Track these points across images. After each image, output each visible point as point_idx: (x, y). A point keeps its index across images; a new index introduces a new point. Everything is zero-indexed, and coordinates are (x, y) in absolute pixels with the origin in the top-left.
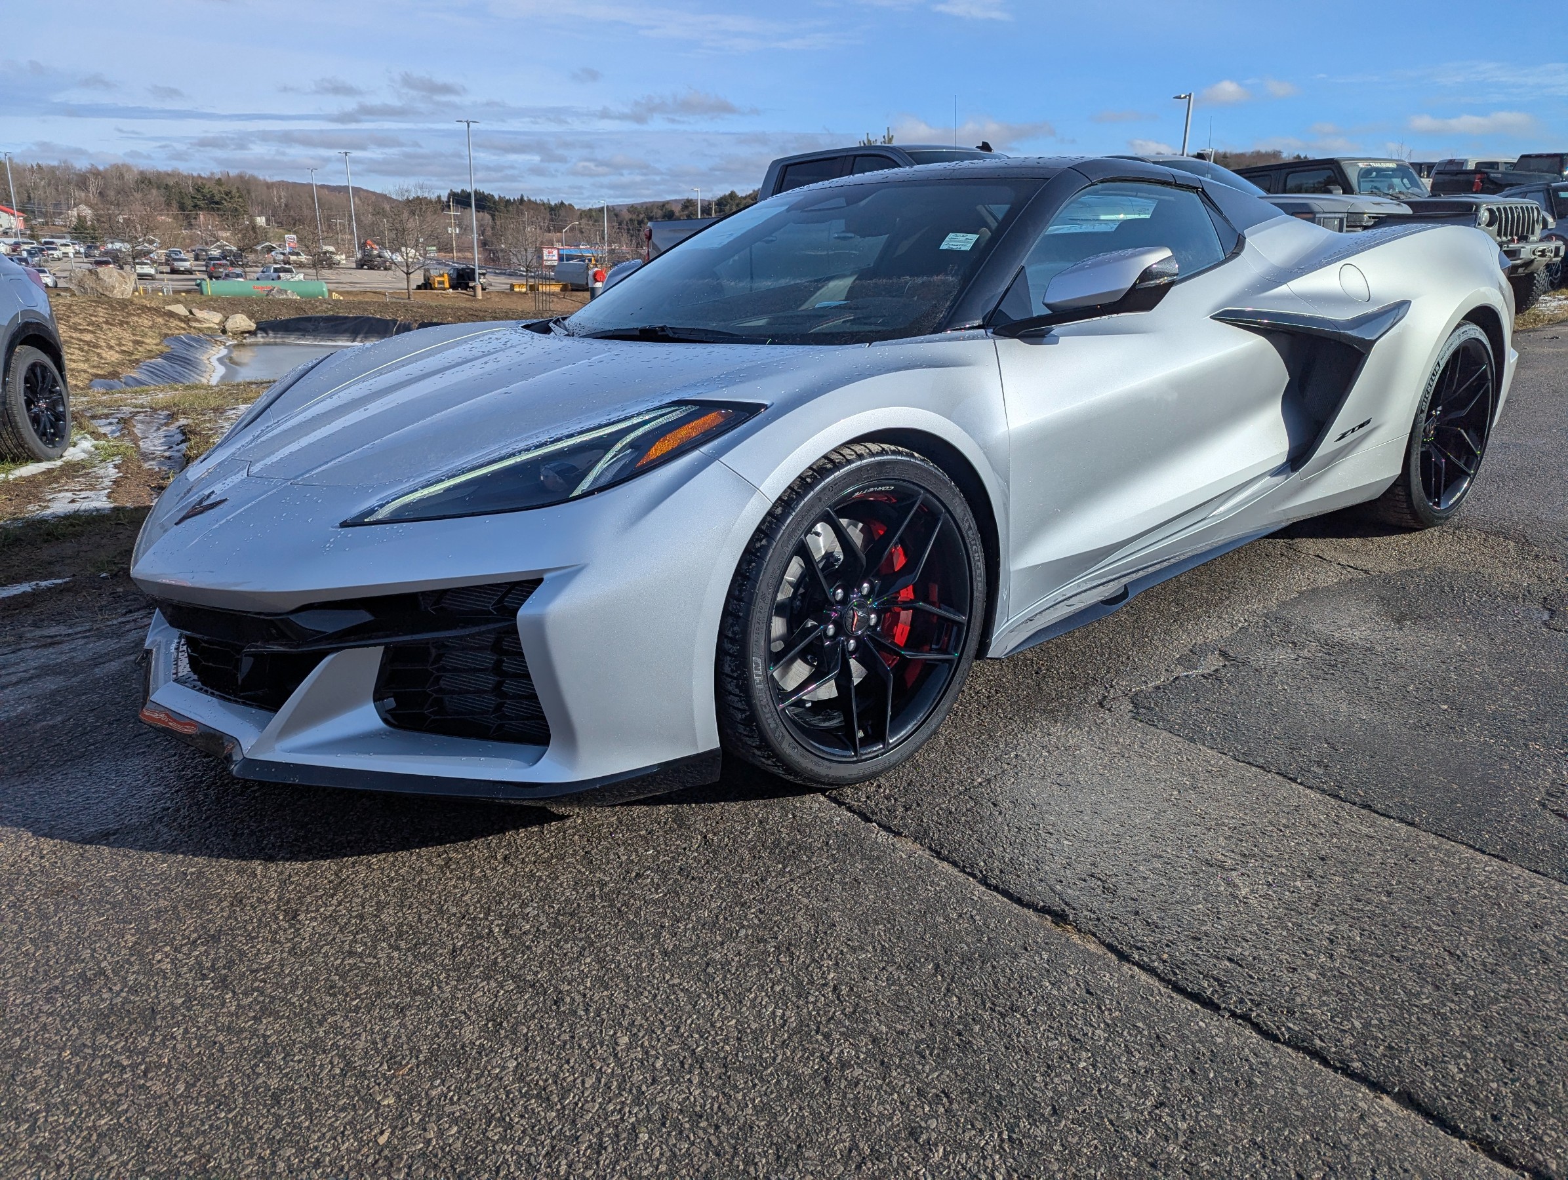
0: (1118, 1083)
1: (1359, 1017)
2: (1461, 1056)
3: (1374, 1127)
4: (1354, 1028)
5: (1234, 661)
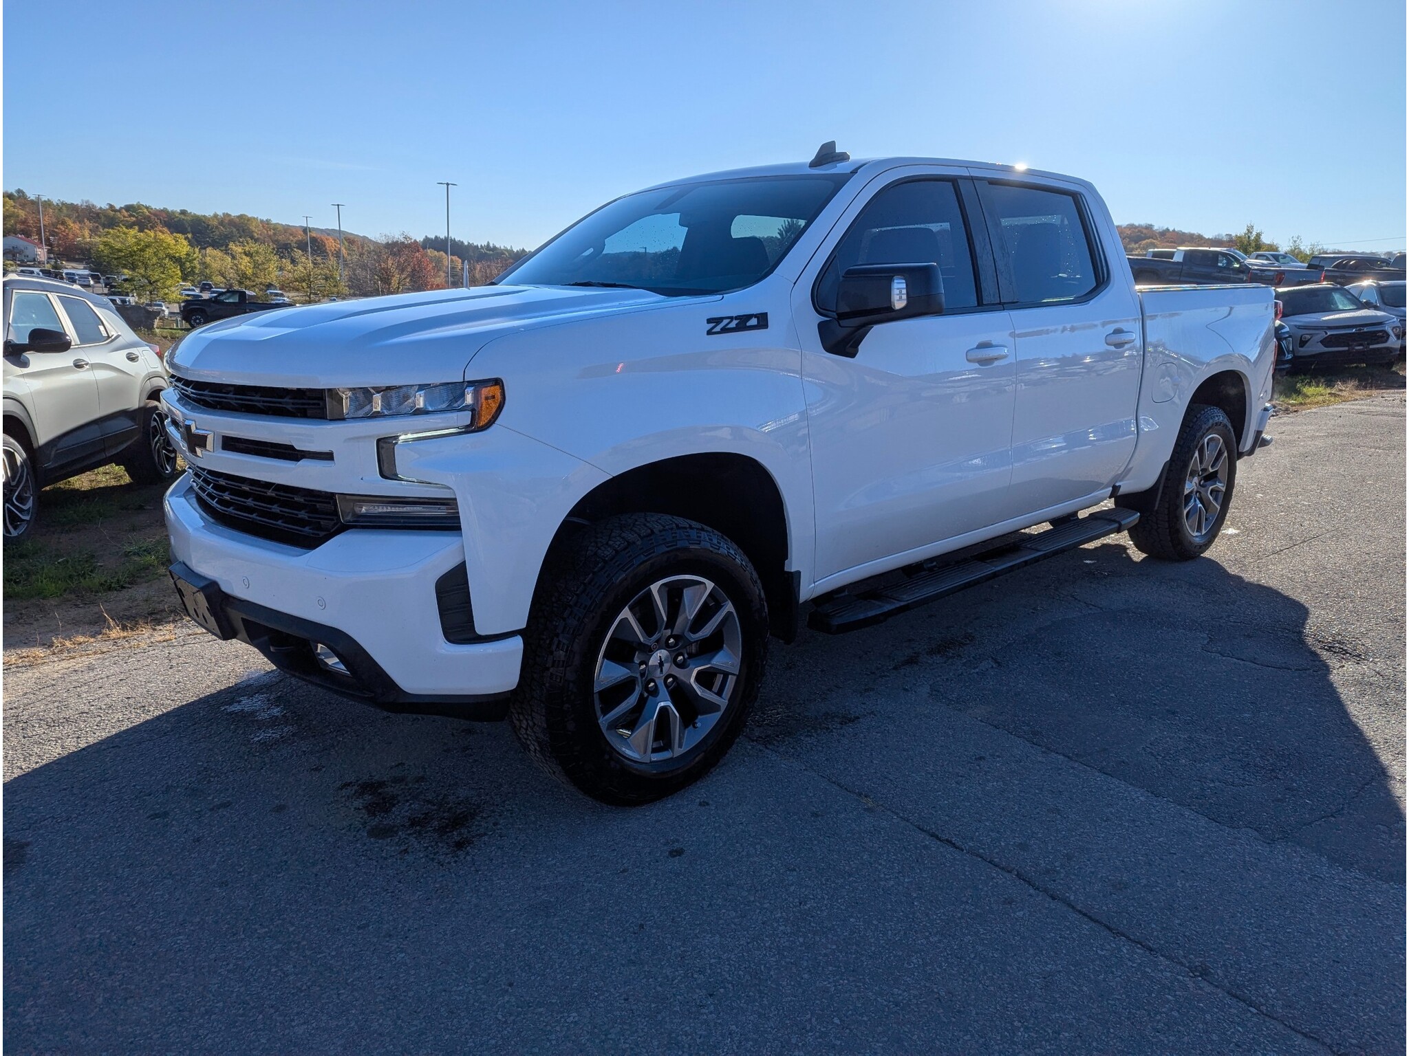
0: (880, 864)
3: (997, 883)
4: (1001, 845)
5: (999, 664)
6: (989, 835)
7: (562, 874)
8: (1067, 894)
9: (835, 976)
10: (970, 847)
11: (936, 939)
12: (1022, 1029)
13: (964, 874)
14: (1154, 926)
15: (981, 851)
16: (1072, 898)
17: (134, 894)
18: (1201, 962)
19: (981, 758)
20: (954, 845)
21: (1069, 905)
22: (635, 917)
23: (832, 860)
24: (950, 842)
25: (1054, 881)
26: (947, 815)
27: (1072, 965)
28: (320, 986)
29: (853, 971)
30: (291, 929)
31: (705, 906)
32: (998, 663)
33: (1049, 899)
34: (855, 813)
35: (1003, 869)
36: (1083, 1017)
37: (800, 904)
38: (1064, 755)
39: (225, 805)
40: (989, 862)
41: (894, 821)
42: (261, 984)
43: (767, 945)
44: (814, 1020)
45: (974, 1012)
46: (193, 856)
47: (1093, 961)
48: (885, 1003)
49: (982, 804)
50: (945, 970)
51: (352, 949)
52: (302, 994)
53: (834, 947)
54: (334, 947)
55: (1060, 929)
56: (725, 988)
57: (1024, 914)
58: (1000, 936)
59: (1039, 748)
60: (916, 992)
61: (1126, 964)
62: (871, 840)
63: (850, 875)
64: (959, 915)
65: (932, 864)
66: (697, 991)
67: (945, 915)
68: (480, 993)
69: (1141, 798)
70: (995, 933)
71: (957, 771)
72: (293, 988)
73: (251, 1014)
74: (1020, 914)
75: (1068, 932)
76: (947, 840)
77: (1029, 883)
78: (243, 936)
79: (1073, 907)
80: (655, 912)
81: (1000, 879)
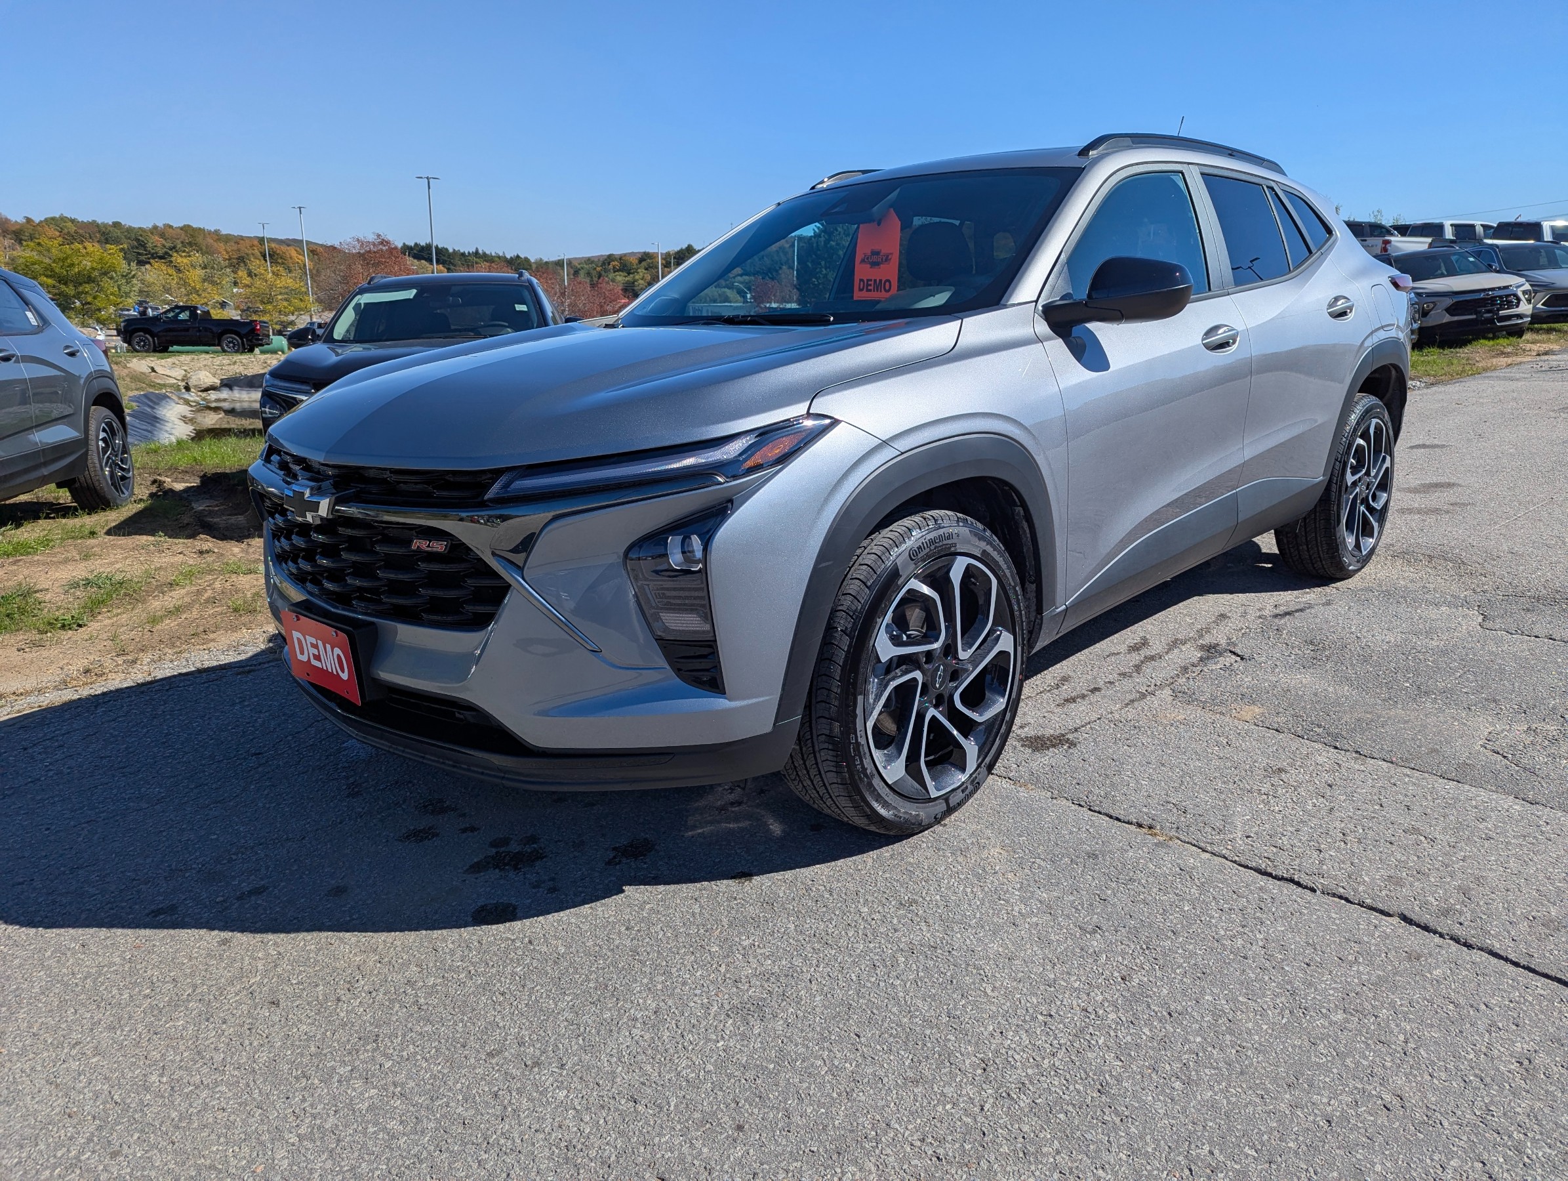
1: (1367, 874)
3: (1384, 932)
5: (1242, 657)
6: (1343, 869)
10: (1323, 885)
11: (1340, 1017)
15: (1341, 890)
16: (1497, 946)
21: (1497, 955)
23: (1143, 914)
24: (1292, 880)
25: (1461, 924)
26: (1271, 846)
33: (1466, 950)
34: (1145, 850)
35: (1381, 912)
37: (1123, 978)
38: (1385, 761)
40: (1359, 904)
41: (1203, 857)
43: (1100, 1042)
44: (1216, 1152)
49: (1311, 828)
57: (1444, 973)
59: (1348, 754)
60: (1348, 1099)
62: (1184, 885)
64: (1356, 981)
65: (1282, 911)
69: (1514, 807)
70: (1418, 1003)
71: (1255, 787)
75: (1517, 994)
76: (1287, 879)
77: (1427, 930)
81: (1387, 926)
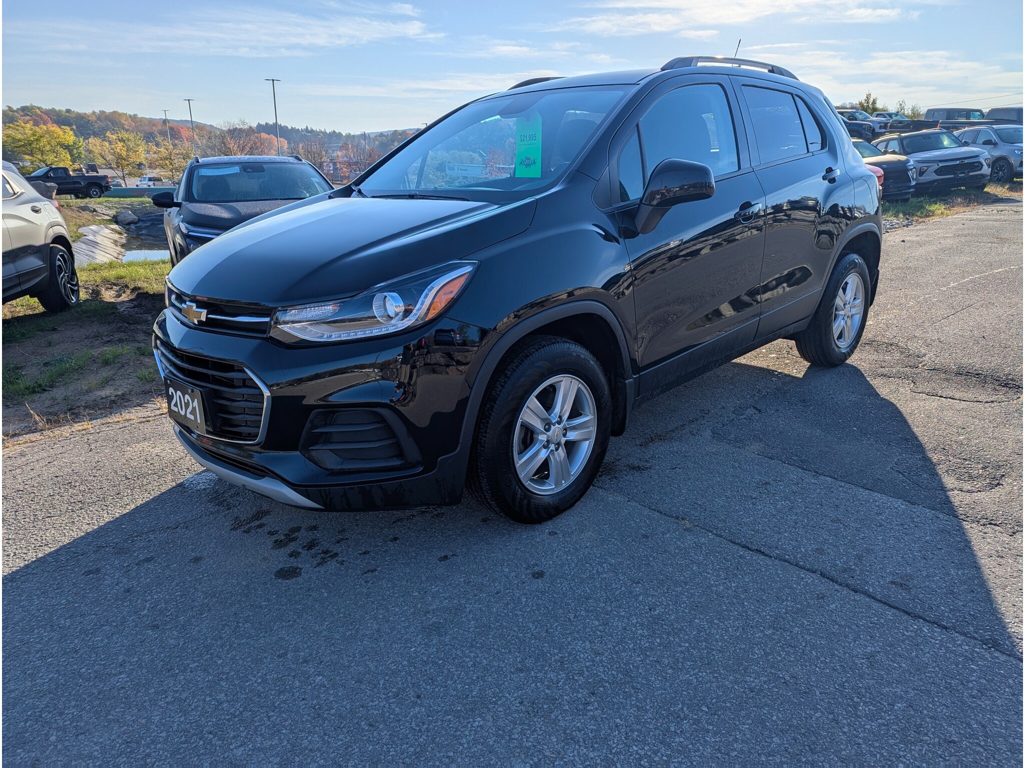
0: (709, 573)
1: (804, 547)
2: (842, 558)
3: (807, 582)
4: (802, 551)
5: (760, 411)
6: (790, 544)
7: (446, 599)
8: (866, 588)
9: (694, 670)
10: (777, 554)
11: (770, 632)
12: (862, 704)
13: (778, 577)
14: (943, 608)
15: (787, 557)
16: (871, 590)
17: (76, 641)
18: (990, 635)
19: (767, 483)
20: (763, 553)
21: (870, 596)
22: (514, 631)
23: (668, 572)
24: (760, 551)
25: (853, 577)
26: (751, 530)
27: (887, 646)
28: (251, 711)
29: (708, 664)
30: (220, 662)
31: (572, 618)
32: (758, 410)
33: (853, 593)
34: (677, 533)
35: (808, 570)
36: (909, 690)
37: (650, 610)
38: (830, 477)
39: (148, 560)
40: (796, 565)
41: (710, 537)
42: (198, 713)
43: (631, 647)
44: (685, 709)
45: (818, 693)
46: (125, 604)
47: (903, 641)
48: (742, 690)
49: (777, 519)
50: (784, 658)
51: (276, 676)
52: (237, 719)
53: (687, 645)
54: (259, 674)
55: (869, 617)
56: (604, 687)
57: (836, 606)
58: (822, 626)
59: (810, 472)
60: (765, 679)
61: (931, 642)
62: (696, 554)
63: (686, 584)
64: (784, 611)
65: (750, 570)
66: (580, 690)
67: (772, 611)
68: (393, 706)
69: (901, 506)
70: (817, 624)
71: (750, 494)
72: (227, 715)
73: (192, 741)
74: (833, 606)
75: (876, 619)
76: (757, 550)
77: (833, 580)
78: (177, 671)
79: (873, 598)
80: (531, 625)
81: (809, 578)
